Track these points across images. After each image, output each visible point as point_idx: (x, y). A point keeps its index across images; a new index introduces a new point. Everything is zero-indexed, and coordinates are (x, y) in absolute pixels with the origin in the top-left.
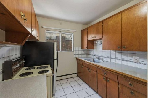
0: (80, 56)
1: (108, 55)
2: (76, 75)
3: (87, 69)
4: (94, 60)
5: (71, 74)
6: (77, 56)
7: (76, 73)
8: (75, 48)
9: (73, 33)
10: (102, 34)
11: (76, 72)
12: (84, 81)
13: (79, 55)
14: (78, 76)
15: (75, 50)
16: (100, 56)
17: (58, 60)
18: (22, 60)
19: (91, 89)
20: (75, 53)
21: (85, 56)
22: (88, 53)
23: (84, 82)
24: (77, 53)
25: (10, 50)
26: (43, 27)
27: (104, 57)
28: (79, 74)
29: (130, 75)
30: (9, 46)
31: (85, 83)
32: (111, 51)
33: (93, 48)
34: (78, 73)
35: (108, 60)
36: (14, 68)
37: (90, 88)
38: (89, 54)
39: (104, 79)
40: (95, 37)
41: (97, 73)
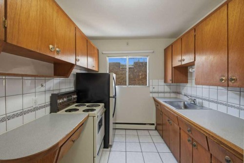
0: (161, 95)
1: (213, 97)
2: (153, 127)
3: (167, 118)
4: (184, 103)
5: (145, 124)
6: (155, 95)
7: (153, 124)
8: (151, 81)
9: (148, 56)
10: (195, 54)
11: (154, 121)
12: (164, 140)
13: (158, 93)
14: (156, 129)
15: (151, 84)
16: (199, 98)
17: (115, 98)
18: (74, 95)
19: (172, 156)
20: (151, 89)
21: (173, 95)
22: (178, 91)
23: (164, 142)
24: (155, 90)
25: (60, 83)
26: (104, 52)
27: (205, 100)
28: (158, 126)
29: (225, 140)
30: (59, 79)
31: (166, 143)
32: (219, 88)
33: (187, 82)
34: (158, 124)
35: (213, 106)
36: (61, 101)
37: (171, 154)
38: (179, 93)
39: (189, 141)
40: (184, 60)
41: (180, 128)
